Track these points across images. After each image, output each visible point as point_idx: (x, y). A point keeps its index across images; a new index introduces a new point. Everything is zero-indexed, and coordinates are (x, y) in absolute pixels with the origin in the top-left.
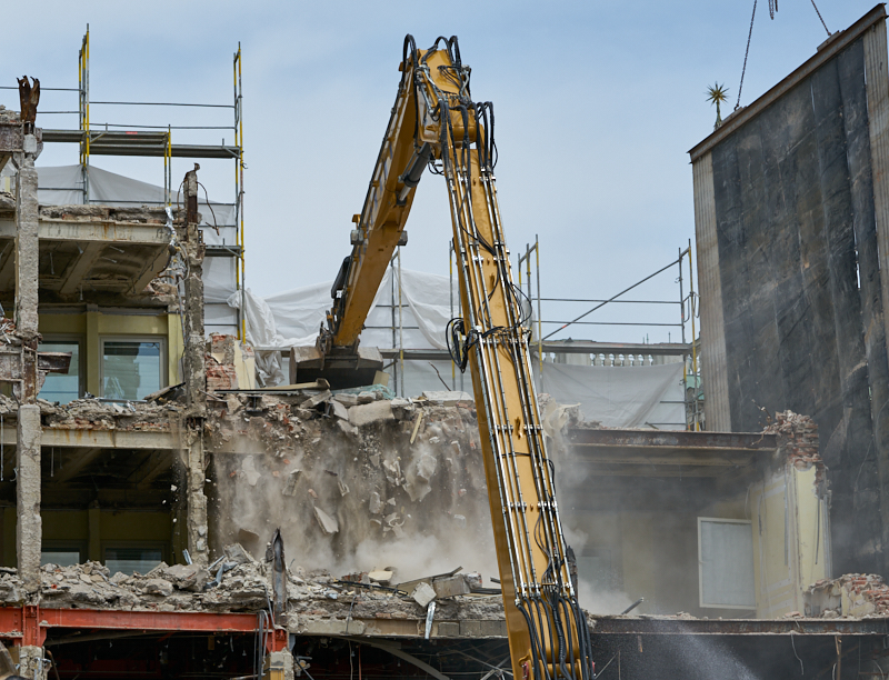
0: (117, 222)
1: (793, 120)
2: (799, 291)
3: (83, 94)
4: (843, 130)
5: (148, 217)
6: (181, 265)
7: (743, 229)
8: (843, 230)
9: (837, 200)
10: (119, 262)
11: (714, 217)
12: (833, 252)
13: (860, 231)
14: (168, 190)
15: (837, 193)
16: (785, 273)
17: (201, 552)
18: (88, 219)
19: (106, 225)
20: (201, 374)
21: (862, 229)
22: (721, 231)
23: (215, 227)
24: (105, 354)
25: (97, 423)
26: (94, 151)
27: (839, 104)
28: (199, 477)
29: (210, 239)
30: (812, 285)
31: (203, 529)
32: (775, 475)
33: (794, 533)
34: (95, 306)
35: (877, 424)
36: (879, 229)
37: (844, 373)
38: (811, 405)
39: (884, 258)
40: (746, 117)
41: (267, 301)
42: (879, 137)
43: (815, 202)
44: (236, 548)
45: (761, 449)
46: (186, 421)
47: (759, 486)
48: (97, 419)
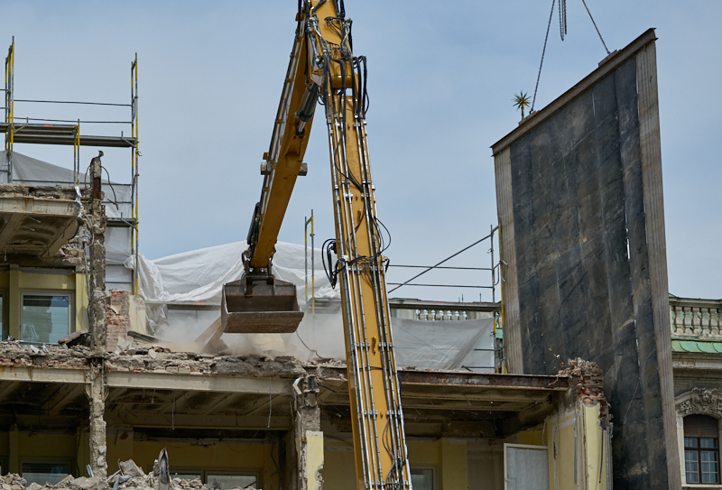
0: (36, 198)
1: (577, 121)
2: (578, 261)
3: (9, 93)
4: (618, 130)
5: (61, 194)
6: (88, 234)
7: (533, 210)
8: (616, 212)
9: (612, 187)
10: (38, 230)
11: (511, 200)
12: (607, 229)
13: (630, 212)
14: (76, 172)
15: (612, 181)
16: (567, 246)
17: (101, 467)
18: (12, 195)
19: (27, 201)
20: (102, 322)
21: (631, 211)
22: (516, 211)
23: (115, 203)
24: (26, 303)
25: (17, 361)
26: (17, 140)
27: (615, 109)
28: (100, 406)
29: (111, 213)
30: (588, 256)
31: (103, 449)
32: (567, 410)
33: (581, 457)
34: (17, 266)
35: (643, 368)
36: (647, 211)
37: (616, 328)
38: (585, 354)
39: (651, 235)
40: (539, 119)
41: (156, 263)
42: (648, 136)
43: (593, 189)
44: (129, 465)
45: (556, 389)
46: (89, 361)
47: (554, 419)
48: (18, 358)
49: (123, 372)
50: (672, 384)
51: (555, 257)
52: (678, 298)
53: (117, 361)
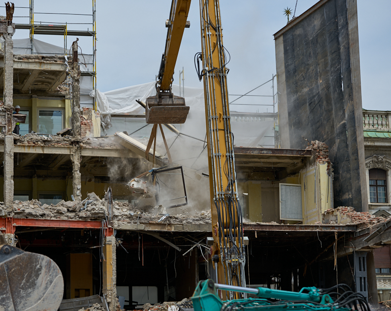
0: (45, 62)
1: (317, 22)
2: (317, 92)
3: (31, 9)
4: (337, 26)
5: (58, 60)
6: (71, 80)
7: (295, 66)
8: (336, 67)
9: (334, 55)
10: (46, 78)
11: (284, 61)
12: (332, 76)
13: (343, 67)
14: (65, 49)
15: (334, 52)
16: (312, 84)
17: (79, 196)
18: (33, 60)
19: (40, 63)
20: (78, 124)
21: (344, 67)
22: (286, 67)
23: (85, 64)
24: (40, 115)
25: (36, 143)
26: (36, 33)
27: (336, 16)
28: (78, 166)
29: (82, 69)
30: (323, 89)
31: (79, 187)
32: (311, 166)
33: (318, 190)
34: (36, 96)
35: (350, 146)
36: (352, 67)
37: (336, 125)
38: (322, 138)
39: (354, 79)
40: (297, 21)
41: (105, 94)
42: (352, 29)
43: (325, 56)
44: (92, 195)
45: (305, 156)
46: (72, 143)
47: (304, 171)
48: (36, 142)
49: (89, 149)
50: (364, 153)
51: (306, 90)
52: (366, 110)
53: (87, 143)
